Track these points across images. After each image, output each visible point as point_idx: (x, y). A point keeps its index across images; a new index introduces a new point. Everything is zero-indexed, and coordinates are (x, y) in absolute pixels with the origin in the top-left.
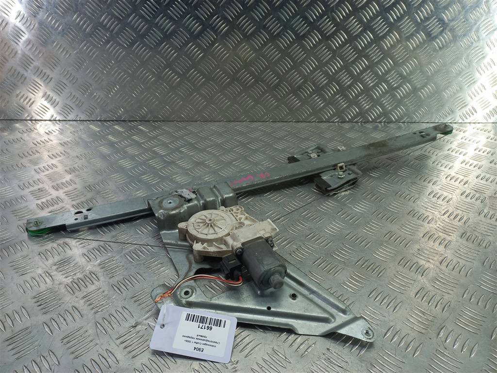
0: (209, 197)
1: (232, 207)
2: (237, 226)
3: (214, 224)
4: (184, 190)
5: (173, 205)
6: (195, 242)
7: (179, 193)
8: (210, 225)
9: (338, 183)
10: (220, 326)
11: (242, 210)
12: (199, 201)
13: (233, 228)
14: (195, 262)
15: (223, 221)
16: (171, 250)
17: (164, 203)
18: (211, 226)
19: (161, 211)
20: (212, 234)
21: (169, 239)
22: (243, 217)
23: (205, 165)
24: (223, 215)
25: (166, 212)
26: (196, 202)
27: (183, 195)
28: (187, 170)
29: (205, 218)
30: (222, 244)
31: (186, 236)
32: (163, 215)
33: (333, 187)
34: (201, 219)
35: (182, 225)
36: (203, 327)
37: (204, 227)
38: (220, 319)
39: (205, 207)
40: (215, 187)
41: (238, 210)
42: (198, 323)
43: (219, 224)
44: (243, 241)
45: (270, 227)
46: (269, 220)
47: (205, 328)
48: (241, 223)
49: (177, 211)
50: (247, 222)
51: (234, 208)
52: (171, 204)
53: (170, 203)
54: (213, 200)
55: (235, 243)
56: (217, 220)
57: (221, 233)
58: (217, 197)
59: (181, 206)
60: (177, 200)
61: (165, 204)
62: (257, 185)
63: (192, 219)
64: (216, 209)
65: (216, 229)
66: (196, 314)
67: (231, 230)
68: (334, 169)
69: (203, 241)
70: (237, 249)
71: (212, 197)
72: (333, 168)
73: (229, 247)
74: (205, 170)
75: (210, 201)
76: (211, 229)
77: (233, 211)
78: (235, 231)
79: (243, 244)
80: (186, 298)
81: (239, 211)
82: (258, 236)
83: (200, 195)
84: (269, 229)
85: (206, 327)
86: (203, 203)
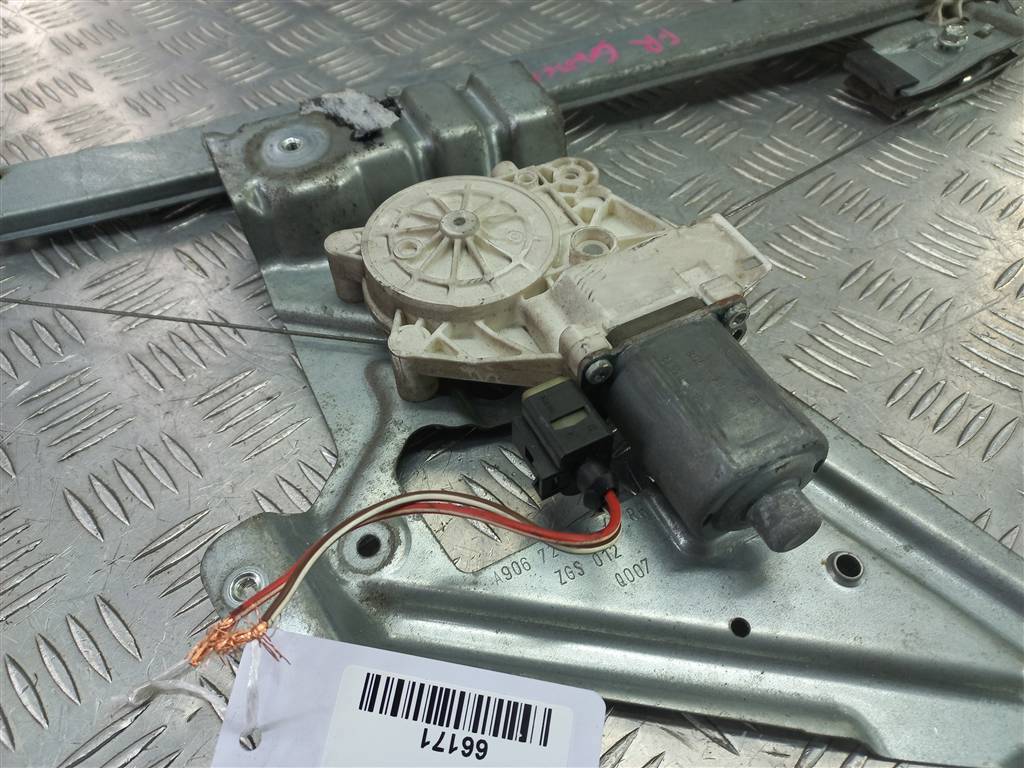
0: (451, 125)
1: (548, 166)
2: (580, 248)
3: (478, 241)
4: (349, 95)
5: (303, 158)
6: (398, 317)
7: (330, 107)
8: (458, 243)
9: (939, 70)
10: (523, 739)
11: (590, 180)
12: (409, 140)
13: (559, 255)
14: (404, 398)
15: (515, 225)
16: (306, 345)
17: (266, 147)
18: (465, 247)
19: (255, 182)
20: (469, 284)
21: (298, 299)
22: (600, 207)
23: (433, 18)
24: (514, 197)
25: (274, 185)
26: (396, 145)
27: (344, 114)
28: (370, 33)
29: (437, 213)
30: (513, 326)
31: (359, 286)
32: (265, 197)
33: (926, 84)
34: (421, 217)
35: (340, 242)
36: (445, 744)
37: (433, 252)
38: (522, 701)
39: (437, 165)
40: (472, 82)
41: (573, 175)
42: (421, 724)
43: (497, 237)
44: (613, 318)
45: (729, 251)
46: (718, 218)
47: (452, 749)
48: (594, 234)
49: (321, 181)
50: (618, 230)
51: (556, 169)
52: (296, 153)
53: (293, 147)
54: (468, 137)
55: (578, 333)
56: (487, 222)
57: (509, 281)
58: (482, 122)
59: (333, 160)
60: (320, 133)
61: (274, 151)
62: (633, 78)
63: (384, 218)
64: (477, 170)
65: (487, 260)
66: (408, 679)
67: (554, 265)
68: (921, 18)
69: (432, 316)
70: (590, 359)
71: (463, 123)
72: (917, 13)
73: (548, 349)
74: (432, 34)
75: (456, 141)
76: (465, 259)
77: (551, 180)
78: (575, 274)
79: (614, 336)
80: (368, 573)
81: (579, 181)
82: (679, 294)
83: (414, 115)
84: (724, 259)
85: (458, 743)
86: (427, 151)
